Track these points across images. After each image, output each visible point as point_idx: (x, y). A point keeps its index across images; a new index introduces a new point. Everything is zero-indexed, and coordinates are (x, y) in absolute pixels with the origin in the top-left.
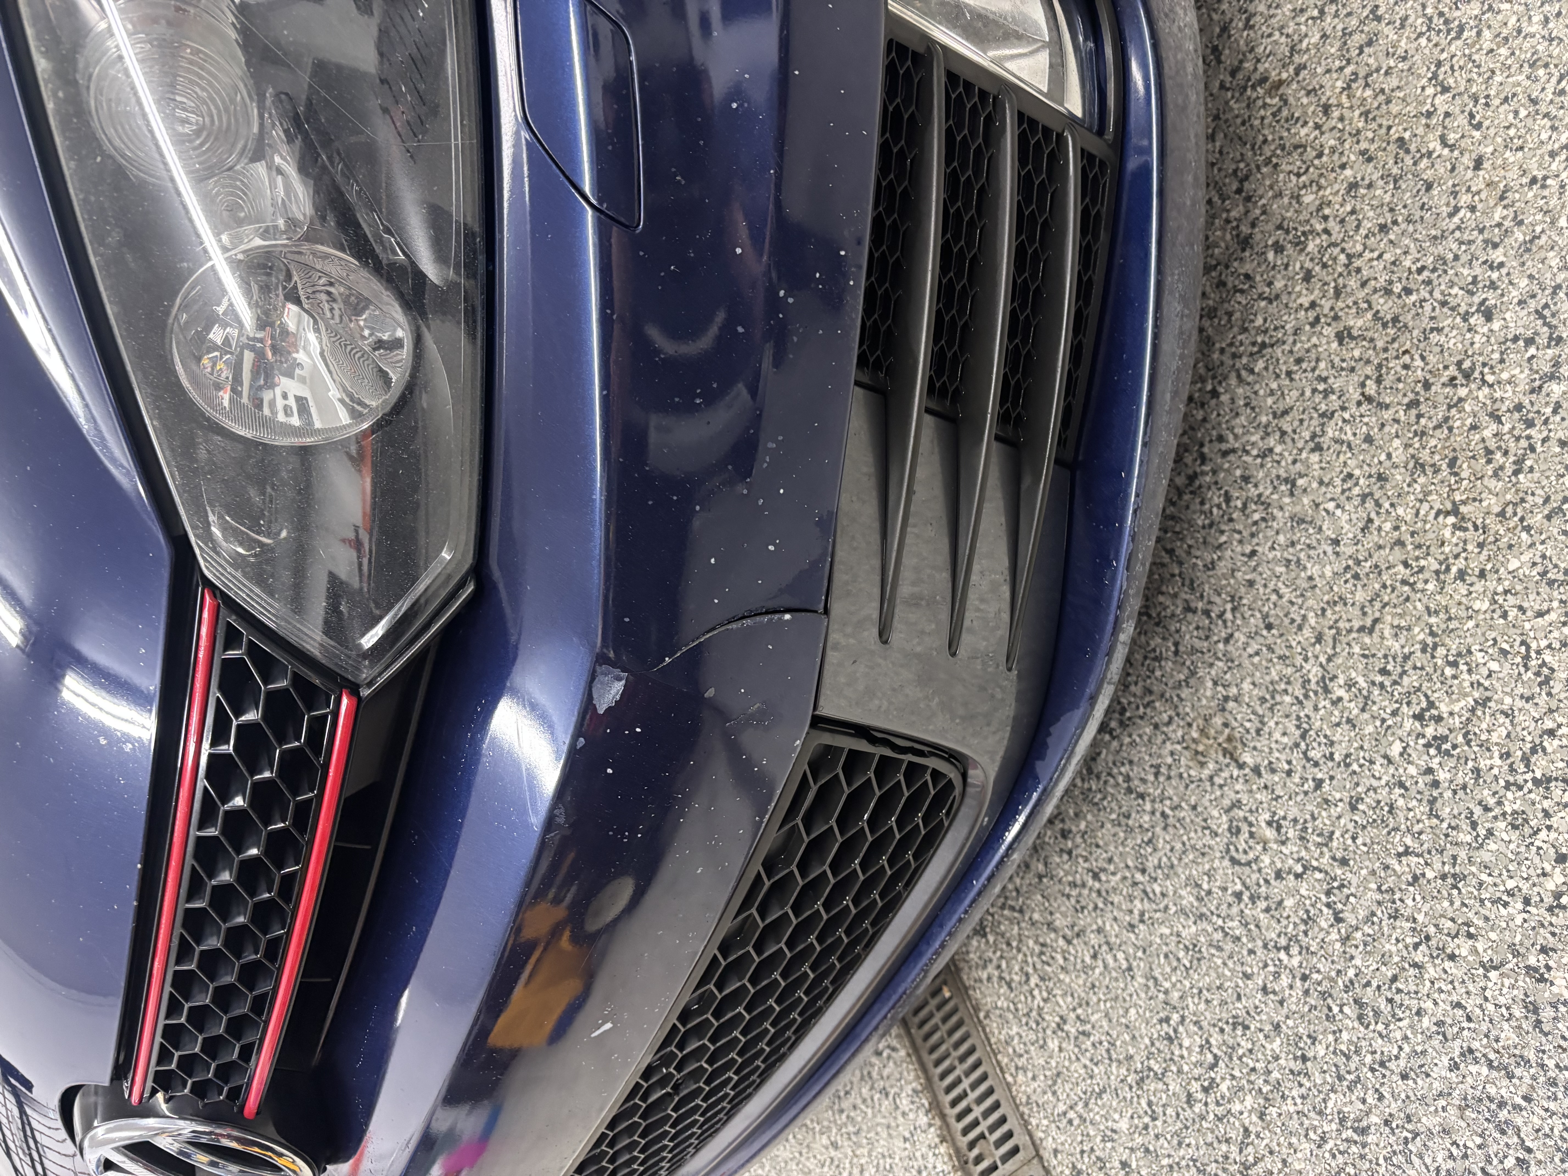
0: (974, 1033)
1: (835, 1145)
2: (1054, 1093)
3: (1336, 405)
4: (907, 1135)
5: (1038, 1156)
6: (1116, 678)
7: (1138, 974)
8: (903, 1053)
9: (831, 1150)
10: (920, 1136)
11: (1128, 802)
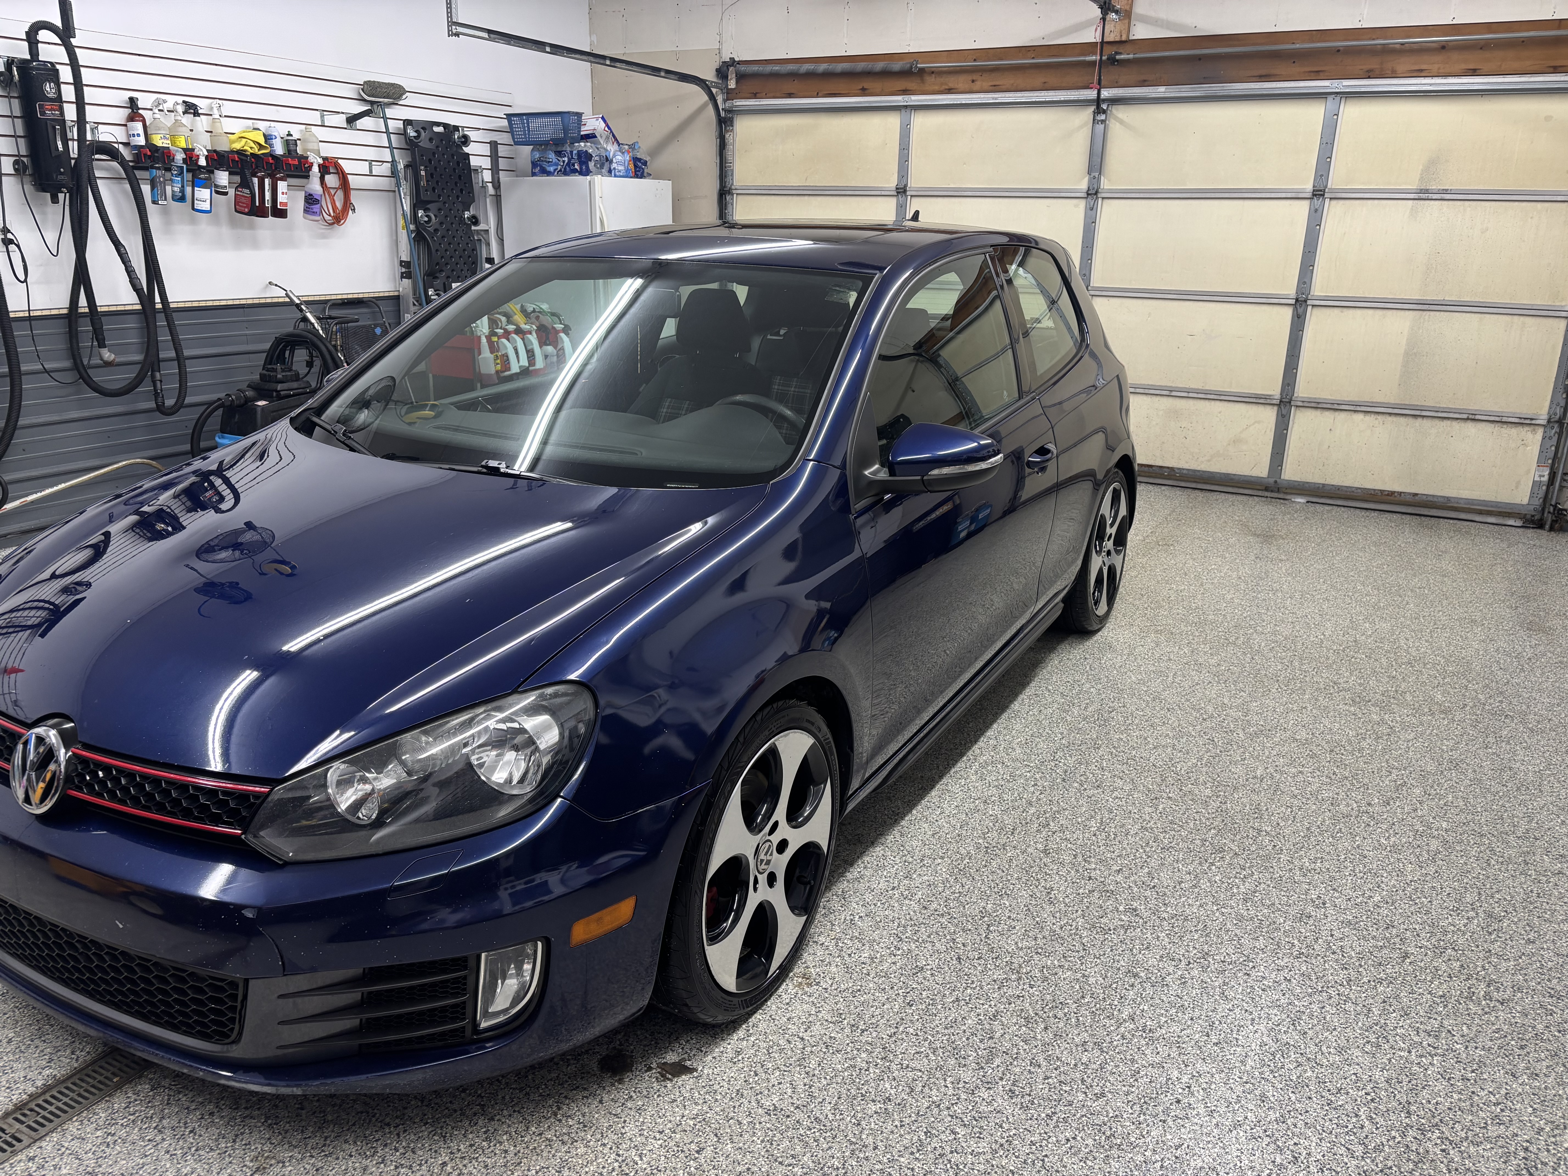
0: (96, 1097)
1: (10, 1041)
2: (73, 1140)
3: (414, 1169)
4: (28, 1077)
5: (35, 1141)
6: (279, 1093)
7: (144, 1160)
8: (76, 1065)
9: (6, 1040)
10: (29, 1084)
11: (231, 1136)
